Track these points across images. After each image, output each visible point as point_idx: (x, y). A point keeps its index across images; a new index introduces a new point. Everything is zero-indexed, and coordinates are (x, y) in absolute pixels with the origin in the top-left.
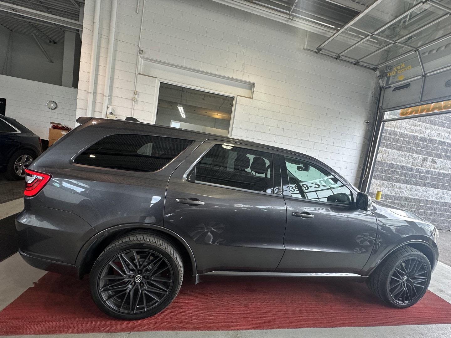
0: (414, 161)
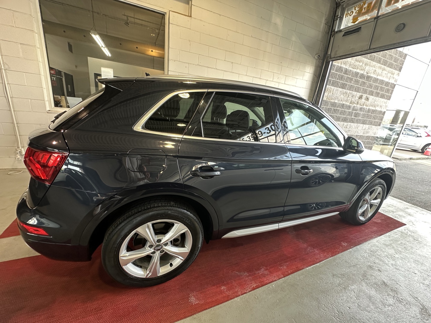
0: (352, 99)
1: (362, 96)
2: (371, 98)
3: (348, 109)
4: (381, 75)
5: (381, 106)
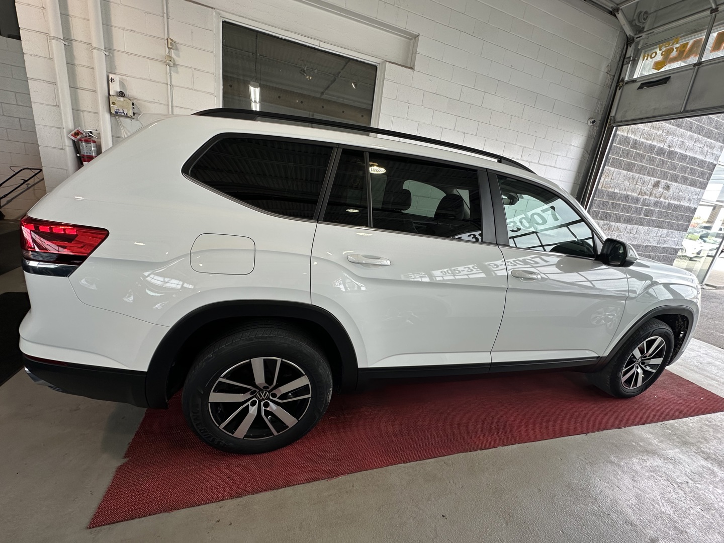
0: (643, 187)
1: (659, 182)
2: (674, 185)
3: (634, 203)
4: (692, 150)
5: (690, 200)
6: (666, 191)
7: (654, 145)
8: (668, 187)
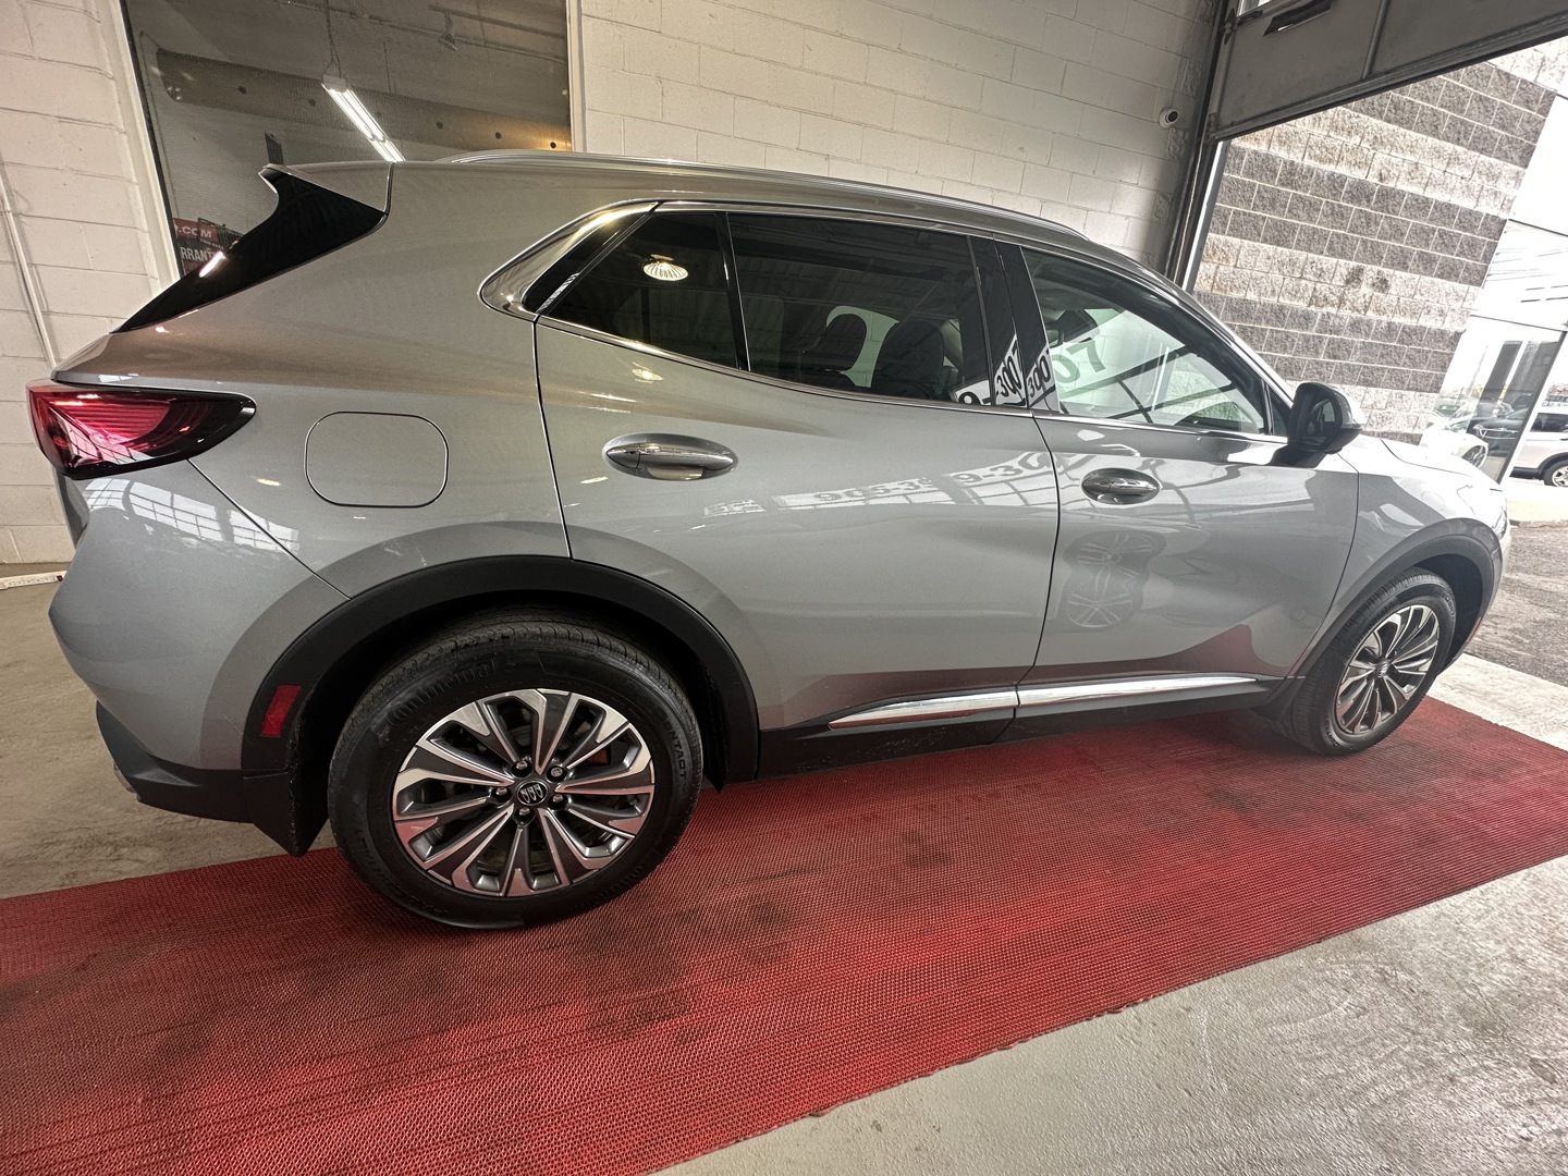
0: (1319, 285)
1: (1360, 270)
2: (1399, 279)
4: (1441, 184)
5: (1442, 313)
6: (1380, 294)
7: (1340, 176)
8: (1384, 281)
